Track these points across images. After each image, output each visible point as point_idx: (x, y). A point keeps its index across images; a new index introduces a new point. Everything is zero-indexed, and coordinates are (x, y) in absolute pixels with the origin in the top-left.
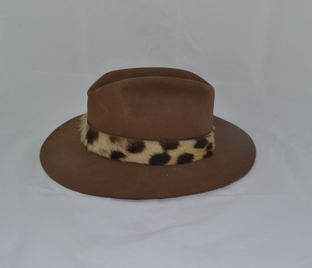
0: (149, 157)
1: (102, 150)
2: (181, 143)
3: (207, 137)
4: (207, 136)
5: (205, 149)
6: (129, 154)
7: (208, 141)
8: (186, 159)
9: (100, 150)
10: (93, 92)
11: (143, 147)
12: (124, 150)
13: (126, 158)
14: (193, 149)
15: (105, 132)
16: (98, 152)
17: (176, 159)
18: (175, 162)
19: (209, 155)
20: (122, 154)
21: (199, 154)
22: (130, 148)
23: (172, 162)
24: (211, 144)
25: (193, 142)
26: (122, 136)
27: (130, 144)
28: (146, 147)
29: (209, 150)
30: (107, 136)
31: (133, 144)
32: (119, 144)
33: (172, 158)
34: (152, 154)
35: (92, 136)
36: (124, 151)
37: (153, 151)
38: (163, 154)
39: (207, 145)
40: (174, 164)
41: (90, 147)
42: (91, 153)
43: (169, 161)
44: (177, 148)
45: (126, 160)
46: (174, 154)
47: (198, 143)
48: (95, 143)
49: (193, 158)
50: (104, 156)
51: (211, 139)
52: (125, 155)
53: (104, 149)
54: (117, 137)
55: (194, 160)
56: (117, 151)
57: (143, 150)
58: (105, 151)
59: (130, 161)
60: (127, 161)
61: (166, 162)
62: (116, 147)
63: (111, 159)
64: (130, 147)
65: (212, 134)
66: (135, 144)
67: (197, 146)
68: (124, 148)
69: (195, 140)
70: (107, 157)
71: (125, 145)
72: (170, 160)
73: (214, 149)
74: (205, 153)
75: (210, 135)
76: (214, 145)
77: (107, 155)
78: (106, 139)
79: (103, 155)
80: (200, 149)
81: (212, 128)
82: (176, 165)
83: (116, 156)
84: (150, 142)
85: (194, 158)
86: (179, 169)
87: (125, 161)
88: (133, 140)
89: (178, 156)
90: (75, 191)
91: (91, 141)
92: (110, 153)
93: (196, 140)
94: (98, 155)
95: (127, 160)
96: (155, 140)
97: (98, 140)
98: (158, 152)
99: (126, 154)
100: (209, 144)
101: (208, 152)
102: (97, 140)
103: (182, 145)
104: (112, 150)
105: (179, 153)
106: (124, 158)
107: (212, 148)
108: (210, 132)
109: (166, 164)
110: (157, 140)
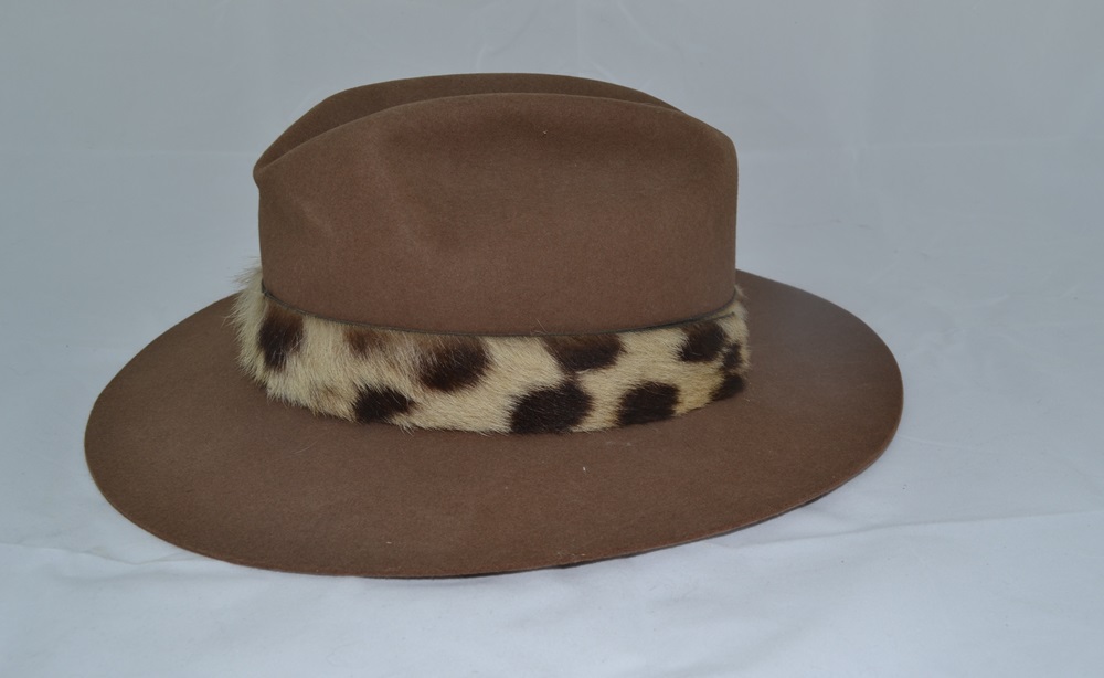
0: (508, 403)
1: (320, 387)
2: (630, 341)
3: (722, 318)
4: (721, 314)
5: (718, 363)
6: (427, 396)
7: (726, 336)
8: (648, 404)
9: (314, 389)
10: (272, 164)
11: (482, 365)
12: (408, 382)
13: (416, 414)
14: (673, 367)
15: (327, 317)
16: (306, 400)
17: (611, 408)
18: (609, 417)
19: (730, 388)
20: (401, 398)
21: (695, 384)
22: (429, 372)
23: (600, 417)
24: (736, 347)
25: (673, 339)
26: (394, 327)
27: (430, 354)
28: (492, 363)
29: (732, 371)
30: (337, 330)
31: (439, 356)
32: (386, 356)
33: (597, 404)
34: (519, 391)
35: (280, 339)
36: (405, 385)
37: (523, 379)
38: (562, 387)
39: (725, 350)
40: (605, 425)
41: (276, 385)
42: (281, 404)
43: (586, 415)
44: (614, 364)
45: (417, 423)
46: (605, 387)
47: (690, 340)
48: (293, 362)
49: (676, 402)
50: (332, 413)
51: (736, 327)
52: (412, 403)
53: (328, 384)
54: (376, 330)
55: (680, 409)
56: (378, 387)
57: (482, 378)
58: (330, 391)
59: (431, 424)
60: (422, 425)
61: (575, 421)
62: (374, 371)
63: (359, 420)
64: (429, 367)
65: (737, 309)
66: (448, 352)
67: (690, 354)
68: (407, 372)
69: (680, 331)
70: (341, 415)
71: (410, 363)
72: (591, 413)
73: (746, 365)
74: (719, 380)
75: (733, 314)
76: (744, 353)
77: (343, 408)
78: (334, 342)
79: (327, 408)
80: (701, 364)
81: (735, 291)
82: (612, 428)
83: (378, 406)
84: (506, 341)
85: (680, 399)
86: (629, 444)
87: (414, 425)
88: (439, 340)
89: (620, 393)
90: (209, 556)
91: (277, 356)
92: (354, 396)
93: (685, 330)
94: (306, 409)
95: (419, 419)
96: (528, 335)
97: (303, 348)
98: (540, 380)
99: (413, 397)
100: (729, 347)
101: (727, 377)
102: (298, 349)
103: (634, 349)
104: (359, 383)
105: (625, 381)
106: (409, 413)
107: (741, 362)
108: (730, 302)
109: (575, 430)
110: (537, 335)
